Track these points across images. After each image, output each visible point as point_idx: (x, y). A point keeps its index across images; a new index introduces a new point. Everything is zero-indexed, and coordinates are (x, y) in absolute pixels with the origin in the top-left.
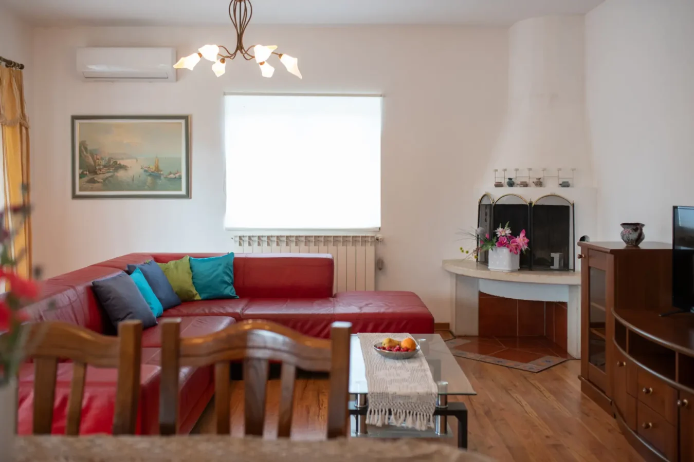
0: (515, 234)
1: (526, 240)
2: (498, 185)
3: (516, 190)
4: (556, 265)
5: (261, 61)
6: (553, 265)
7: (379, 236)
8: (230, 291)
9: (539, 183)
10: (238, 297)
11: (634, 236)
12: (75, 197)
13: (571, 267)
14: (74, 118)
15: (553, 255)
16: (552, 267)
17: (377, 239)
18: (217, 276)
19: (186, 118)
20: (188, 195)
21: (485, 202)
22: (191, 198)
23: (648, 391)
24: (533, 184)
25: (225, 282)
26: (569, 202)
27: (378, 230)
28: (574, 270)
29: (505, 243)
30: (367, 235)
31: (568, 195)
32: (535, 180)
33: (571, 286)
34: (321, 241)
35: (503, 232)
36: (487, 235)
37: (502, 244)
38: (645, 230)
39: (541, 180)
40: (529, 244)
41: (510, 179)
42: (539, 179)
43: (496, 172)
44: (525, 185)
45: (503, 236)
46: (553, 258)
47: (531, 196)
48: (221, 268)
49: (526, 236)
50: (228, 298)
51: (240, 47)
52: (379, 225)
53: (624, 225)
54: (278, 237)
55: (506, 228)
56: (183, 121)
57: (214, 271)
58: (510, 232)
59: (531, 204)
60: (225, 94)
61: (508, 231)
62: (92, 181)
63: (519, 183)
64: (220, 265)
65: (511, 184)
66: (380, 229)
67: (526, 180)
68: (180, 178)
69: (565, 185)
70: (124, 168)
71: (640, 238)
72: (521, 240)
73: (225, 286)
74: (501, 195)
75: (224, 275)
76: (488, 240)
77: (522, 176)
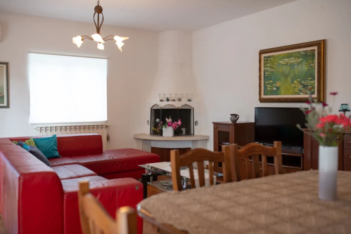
2: (162, 101)
3: (170, 103)
4: (184, 133)
5: (100, 42)
6: (182, 133)
7: (107, 124)
8: (57, 154)
9: (180, 100)
10: (61, 157)
11: (235, 119)
13: (192, 133)
15: (182, 129)
16: (182, 134)
17: (107, 126)
18: (51, 146)
19: (7, 64)
20: (8, 106)
21: (154, 108)
22: (9, 108)
24: (177, 100)
25: (55, 150)
26: (192, 107)
27: (106, 122)
28: (194, 134)
29: (170, 125)
30: (99, 124)
31: (191, 105)
32: (178, 99)
33: (193, 141)
34: (82, 128)
35: (169, 120)
36: (162, 122)
37: (169, 126)
39: (181, 98)
41: (168, 98)
42: (180, 98)
43: (160, 95)
44: (174, 100)
45: (169, 122)
46: (182, 131)
47: (178, 105)
48: (52, 143)
49: (175, 121)
50: (57, 157)
52: (106, 119)
54: (60, 127)
55: (169, 119)
56: (5, 66)
57: (49, 145)
58: (171, 120)
59: (178, 108)
60: (29, 52)
61: (170, 120)
63: (172, 100)
64: (52, 141)
65: (168, 100)
66: (107, 121)
67: (174, 98)
68: (3, 97)
69: (189, 100)
73: (55, 151)
74: (163, 105)
75: (54, 146)
77: (172, 97)
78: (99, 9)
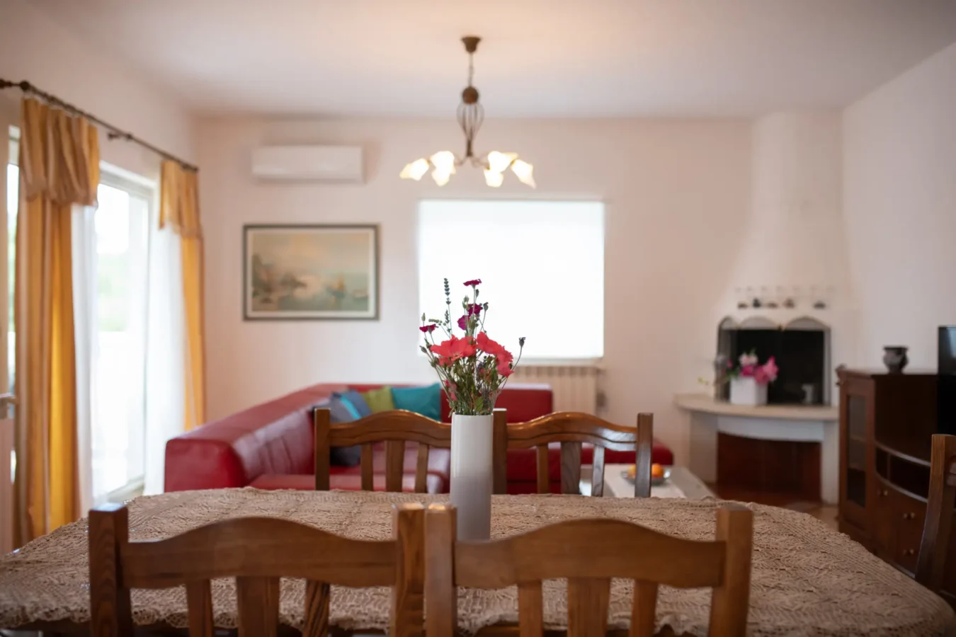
0: (762, 362)
1: (776, 369)
2: (742, 306)
3: (763, 312)
4: (809, 397)
6: (805, 398)
7: (600, 366)
9: (790, 304)
11: (897, 360)
12: (246, 318)
14: (247, 227)
15: (805, 387)
16: (803, 401)
17: (598, 370)
19: (375, 228)
20: (377, 317)
21: (727, 326)
22: (380, 321)
23: (909, 517)
24: (783, 305)
26: (824, 326)
27: (600, 359)
28: (830, 403)
29: (750, 373)
30: (586, 365)
31: (822, 318)
32: (785, 301)
33: (827, 422)
34: (534, 372)
35: (748, 360)
36: (729, 365)
37: (747, 375)
38: (909, 354)
39: (792, 300)
40: (779, 374)
41: (756, 299)
42: (790, 299)
43: (739, 291)
44: (773, 306)
45: (748, 365)
46: (805, 391)
47: (780, 318)
48: (427, 400)
49: (777, 363)
51: (469, 153)
52: (601, 354)
53: (888, 349)
55: (751, 355)
56: (372, 231)
57: (420, 403)
58: (757, 360)
59: (779, 328)
60: (420, 199)
61: (754, 359)
62: (266, 301)
63: (767, 304)
64: (426, 396)
65: (757, 304)
66: (602, 358)
67: (775, 300)
68: (367, 297)
69: (820, 306)
70: (302, 285)
71: (904, 362)
72: (770, 368)
74: (744, 318)
75: (431, 407)
76: (729, 369)
77: (772, 296)
78: (471, 96)
